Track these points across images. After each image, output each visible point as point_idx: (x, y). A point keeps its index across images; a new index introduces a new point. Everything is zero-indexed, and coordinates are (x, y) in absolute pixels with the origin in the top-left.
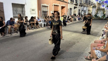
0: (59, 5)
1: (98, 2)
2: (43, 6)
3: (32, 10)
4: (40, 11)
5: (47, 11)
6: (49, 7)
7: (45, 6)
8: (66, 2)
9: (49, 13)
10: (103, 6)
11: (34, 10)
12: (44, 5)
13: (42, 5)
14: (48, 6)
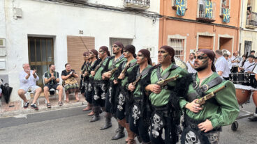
0: (214, 35)
2: (171, 40)
5: (181, 49)
6: (185, 41)
7: (176, 40)
8: (233, 28)
9: (185, 53)
11: (151, 49)
12: (173, 37)
13: (170, 37)
14: (185, 38)
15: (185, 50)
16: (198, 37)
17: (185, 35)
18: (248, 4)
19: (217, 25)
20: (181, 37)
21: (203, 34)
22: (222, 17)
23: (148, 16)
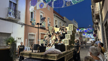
0: (46, 33)
1: (79, 31)
2: (30, 35)
3: (19, 39)
4: (26, 39)
5: (34, 39)
6: (36, 35)
7: (32, 35)
9: (36, 41)
10: (84, 34)
11: (20, 39)
13: (29, 33)
15: (36, 39)
16: (40, 34)
17: (36, 33)
18: (56, 24)
19: (47, 30)
20: (34, 34)
21: (42, 33)
22: (48, 27)
23: (19, 24)
